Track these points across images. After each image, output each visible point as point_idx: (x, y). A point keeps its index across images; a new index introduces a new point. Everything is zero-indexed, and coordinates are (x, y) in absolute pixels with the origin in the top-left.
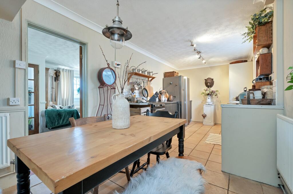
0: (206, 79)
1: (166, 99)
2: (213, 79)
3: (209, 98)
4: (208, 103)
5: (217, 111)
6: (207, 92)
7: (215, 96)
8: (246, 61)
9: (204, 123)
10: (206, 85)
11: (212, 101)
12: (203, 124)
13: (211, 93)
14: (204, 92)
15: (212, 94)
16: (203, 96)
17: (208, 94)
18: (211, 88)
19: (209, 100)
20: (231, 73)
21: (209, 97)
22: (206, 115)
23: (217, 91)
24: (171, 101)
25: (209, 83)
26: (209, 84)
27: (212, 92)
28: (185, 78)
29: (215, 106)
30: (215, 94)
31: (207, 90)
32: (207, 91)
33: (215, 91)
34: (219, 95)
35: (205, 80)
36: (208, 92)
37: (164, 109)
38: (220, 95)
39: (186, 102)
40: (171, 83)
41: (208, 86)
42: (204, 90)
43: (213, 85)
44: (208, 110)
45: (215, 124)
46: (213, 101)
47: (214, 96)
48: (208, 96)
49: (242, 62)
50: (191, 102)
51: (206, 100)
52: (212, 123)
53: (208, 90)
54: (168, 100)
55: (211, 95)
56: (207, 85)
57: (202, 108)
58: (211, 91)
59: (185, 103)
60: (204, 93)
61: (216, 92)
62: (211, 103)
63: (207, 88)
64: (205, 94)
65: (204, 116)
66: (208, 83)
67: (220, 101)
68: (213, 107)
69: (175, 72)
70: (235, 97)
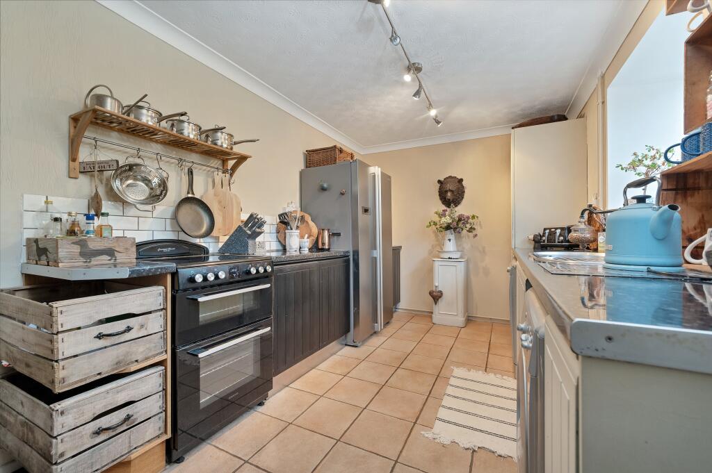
0: (442, 179)
1: (307, 243)
2: (461, 180)
3: (450, 240)
4: (447, 256)
5: (473, 279)
6: (443, 220)
7: (469, 231)
8: (563, 118)
9: (436, 318)
10: (441, 199)
11: (460, 248)
12: (434, 321)
13: (455, 223)
14: (436, 218)
15: (461, 225)
16: (434, 232)
17: (448, 227)
18: (456, 209)
19: (450, 246)
20: (517, 157)
21: (450, 235)
22: (441, 292)
23: (473, 217)
24: (323, 250)
25: (451, 193)
26: (449, 194)
27: (460, 220)
28: (375, 170)
29: (467, 262)
30: (468, 226)
31: (443, 215)
32: (445, 216)
33: (468, 218)
34: (478, 231)
35: (439, 182)
36: (447, 220)
37: (268, 286)
38: (481, 228)
39: (378, 253)
40: (325, 186)
41: (447, 202)
42: (436, 213)
43: (463, 198)
44: (448, 277)
45: (469, 320)
46: (464, 248)
47: (465, 232)
48: (448, 231)
49: (551, 120)
50: (397, 251)
51: (441, 245)
52: (460, 320)
53: (447, 213)
54: (316, 247)
55: (455, 229)
56: (445, 198)
57: (431, 271)
58: (456, 215)
59: (375, 256)
60: (435, 224)
61: (470, 221)
62: (457, 255)
63: (444, 207)
64: (438, 226)
65: (436, 297)
66: (446, 192)
67: (484, 248)
68: (461, 267)
69: (341, 151)
70: (531, 237)
